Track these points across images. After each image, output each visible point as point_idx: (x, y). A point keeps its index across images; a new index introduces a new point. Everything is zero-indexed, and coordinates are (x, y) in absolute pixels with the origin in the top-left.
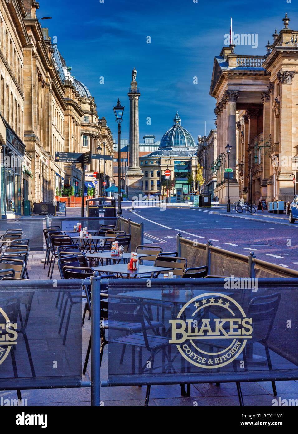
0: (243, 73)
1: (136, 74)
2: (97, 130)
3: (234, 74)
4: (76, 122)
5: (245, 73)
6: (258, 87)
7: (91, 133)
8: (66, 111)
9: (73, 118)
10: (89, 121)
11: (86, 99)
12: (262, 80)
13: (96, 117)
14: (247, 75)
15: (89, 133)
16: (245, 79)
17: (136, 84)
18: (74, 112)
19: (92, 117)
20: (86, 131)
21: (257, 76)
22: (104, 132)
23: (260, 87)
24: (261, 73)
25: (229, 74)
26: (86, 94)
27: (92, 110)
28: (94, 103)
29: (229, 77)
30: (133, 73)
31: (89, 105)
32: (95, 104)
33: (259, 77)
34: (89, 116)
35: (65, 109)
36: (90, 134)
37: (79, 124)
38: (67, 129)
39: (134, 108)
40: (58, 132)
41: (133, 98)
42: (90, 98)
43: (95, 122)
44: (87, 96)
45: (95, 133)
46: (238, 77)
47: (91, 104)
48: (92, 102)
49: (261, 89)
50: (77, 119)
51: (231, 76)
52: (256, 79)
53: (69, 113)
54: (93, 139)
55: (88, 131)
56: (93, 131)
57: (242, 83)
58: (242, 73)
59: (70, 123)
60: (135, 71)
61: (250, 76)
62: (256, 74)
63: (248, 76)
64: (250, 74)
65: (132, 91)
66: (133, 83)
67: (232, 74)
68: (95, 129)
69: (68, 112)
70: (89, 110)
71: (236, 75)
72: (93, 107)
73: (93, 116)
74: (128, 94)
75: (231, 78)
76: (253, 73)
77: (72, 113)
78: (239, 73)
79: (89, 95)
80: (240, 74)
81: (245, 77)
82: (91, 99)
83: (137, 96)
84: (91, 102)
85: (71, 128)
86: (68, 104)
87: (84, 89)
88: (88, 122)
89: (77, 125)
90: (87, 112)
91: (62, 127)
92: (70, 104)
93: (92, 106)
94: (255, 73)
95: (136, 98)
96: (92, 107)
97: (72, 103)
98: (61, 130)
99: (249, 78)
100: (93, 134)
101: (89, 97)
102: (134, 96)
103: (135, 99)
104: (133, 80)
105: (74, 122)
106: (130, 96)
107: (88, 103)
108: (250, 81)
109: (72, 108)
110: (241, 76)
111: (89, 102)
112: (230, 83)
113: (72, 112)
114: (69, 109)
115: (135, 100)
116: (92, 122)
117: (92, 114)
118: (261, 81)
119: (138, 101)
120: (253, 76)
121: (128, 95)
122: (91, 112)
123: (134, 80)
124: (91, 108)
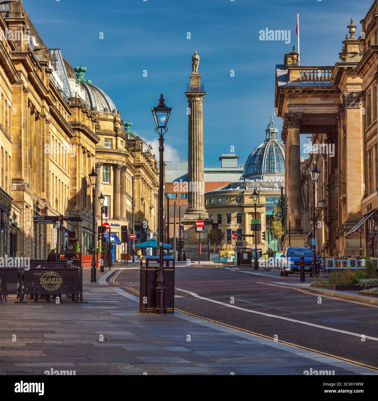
0: (308, 90)
1: (198, 62)
2: (124, 159)
3: (296, 91)
4: (88, 151)
5: (311, 89)
6: (328, 108)
7: (115, 163)
8: (73, 139)
9: (83, 147)
10: (112, 146)
11: (107, 115)
12: (334, 99)
13: (122, 140)
14: (313, 92)
15: (111, 162)
16: (311, 97)
17: (198, 77)
18: (84, 140)
19: (117, 140)
20: (107, 160)
21: (327, 94)
22: (138, 158)
23: (332, 108)
24: (332, 89)
25: (289, 91)
26: (107, 107)
27: (116, 129)
28: (120, 120)
29: (290, 95)
30: (194, 59)
31: (112, 122)
32: (122, 121)
33: (330, 94)
34: (112, 139)
35: (71, 137)
36: (113, 165)
37: (92, 155)
38: (74, 163)
39: (195, 115)
40: (60, 169)
41: (193, 99)
42: (113, 112)
43: (121, 146)
44: (109, 110)
45: (120, 163)
46: (301, 96)
47: (115, 121)
48: (117, 118)
49: (333, 110)
50: (89, 148)
51: (291, 94)
52: (326, 97)
53: (77, 141)
54: (119, 172)
55: (110, 160)
56: (118, 161)
57: (308, 102)
58: (306, 90)
59: (79, 154)
60: (197, 57)
61: (317, 94)
62: (325, 92)
63: (315, 93)
64: (318, 92)
65: (191, 88)
66: (193, 76)
67: (294, 91)
68: (120, 157)
69: (75, 140)
70: (113, 130)
71: (298, 93)
72: (119, 126)
73: (118, 138)
74: (186, 93)
75: (292, 97)
76: (321, 89)
77: (82, 142)
78: (302, 90)
79: (112, 107)
80: (304, 91)
81: (312, 95)
82: (116, 114)
83: (200, 96)
84: (115, 118)
85: (79, 161)
86: (75, 129)
87: (104, 100)
88: (110, 148)
89: (89, 156)
90: (108, 132)
91: (66, 161)
92: (79, 130)
93: (117, 123)
94: (324, 90)
95: (198, 99)
96: (117, 125)
97: (81, 128)
98: (66, 165)
99: (316, 97)
100: (117, 165)
101: (112, 110)
102: (195, 96)
103: (198, 101)
104: (193, 71)
105: (84, 153)
106: (188, 96)
107: (110, 120)
108: (318, 100)
109: (82, 134)
110: (305, 94)
111: (112, 118)
112: (290, 103)
113: (81, 140)
114: (76, 136)
115: (197, 103)
116: (117, 148)
117: (116, 136)
118: (332, 100)
119: (201, 105)
120: (322, 93)
121: (186, 95)
122: (114, 133)
123: (195, 71)
124: (114, 127)
